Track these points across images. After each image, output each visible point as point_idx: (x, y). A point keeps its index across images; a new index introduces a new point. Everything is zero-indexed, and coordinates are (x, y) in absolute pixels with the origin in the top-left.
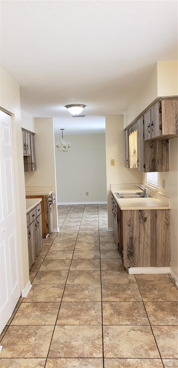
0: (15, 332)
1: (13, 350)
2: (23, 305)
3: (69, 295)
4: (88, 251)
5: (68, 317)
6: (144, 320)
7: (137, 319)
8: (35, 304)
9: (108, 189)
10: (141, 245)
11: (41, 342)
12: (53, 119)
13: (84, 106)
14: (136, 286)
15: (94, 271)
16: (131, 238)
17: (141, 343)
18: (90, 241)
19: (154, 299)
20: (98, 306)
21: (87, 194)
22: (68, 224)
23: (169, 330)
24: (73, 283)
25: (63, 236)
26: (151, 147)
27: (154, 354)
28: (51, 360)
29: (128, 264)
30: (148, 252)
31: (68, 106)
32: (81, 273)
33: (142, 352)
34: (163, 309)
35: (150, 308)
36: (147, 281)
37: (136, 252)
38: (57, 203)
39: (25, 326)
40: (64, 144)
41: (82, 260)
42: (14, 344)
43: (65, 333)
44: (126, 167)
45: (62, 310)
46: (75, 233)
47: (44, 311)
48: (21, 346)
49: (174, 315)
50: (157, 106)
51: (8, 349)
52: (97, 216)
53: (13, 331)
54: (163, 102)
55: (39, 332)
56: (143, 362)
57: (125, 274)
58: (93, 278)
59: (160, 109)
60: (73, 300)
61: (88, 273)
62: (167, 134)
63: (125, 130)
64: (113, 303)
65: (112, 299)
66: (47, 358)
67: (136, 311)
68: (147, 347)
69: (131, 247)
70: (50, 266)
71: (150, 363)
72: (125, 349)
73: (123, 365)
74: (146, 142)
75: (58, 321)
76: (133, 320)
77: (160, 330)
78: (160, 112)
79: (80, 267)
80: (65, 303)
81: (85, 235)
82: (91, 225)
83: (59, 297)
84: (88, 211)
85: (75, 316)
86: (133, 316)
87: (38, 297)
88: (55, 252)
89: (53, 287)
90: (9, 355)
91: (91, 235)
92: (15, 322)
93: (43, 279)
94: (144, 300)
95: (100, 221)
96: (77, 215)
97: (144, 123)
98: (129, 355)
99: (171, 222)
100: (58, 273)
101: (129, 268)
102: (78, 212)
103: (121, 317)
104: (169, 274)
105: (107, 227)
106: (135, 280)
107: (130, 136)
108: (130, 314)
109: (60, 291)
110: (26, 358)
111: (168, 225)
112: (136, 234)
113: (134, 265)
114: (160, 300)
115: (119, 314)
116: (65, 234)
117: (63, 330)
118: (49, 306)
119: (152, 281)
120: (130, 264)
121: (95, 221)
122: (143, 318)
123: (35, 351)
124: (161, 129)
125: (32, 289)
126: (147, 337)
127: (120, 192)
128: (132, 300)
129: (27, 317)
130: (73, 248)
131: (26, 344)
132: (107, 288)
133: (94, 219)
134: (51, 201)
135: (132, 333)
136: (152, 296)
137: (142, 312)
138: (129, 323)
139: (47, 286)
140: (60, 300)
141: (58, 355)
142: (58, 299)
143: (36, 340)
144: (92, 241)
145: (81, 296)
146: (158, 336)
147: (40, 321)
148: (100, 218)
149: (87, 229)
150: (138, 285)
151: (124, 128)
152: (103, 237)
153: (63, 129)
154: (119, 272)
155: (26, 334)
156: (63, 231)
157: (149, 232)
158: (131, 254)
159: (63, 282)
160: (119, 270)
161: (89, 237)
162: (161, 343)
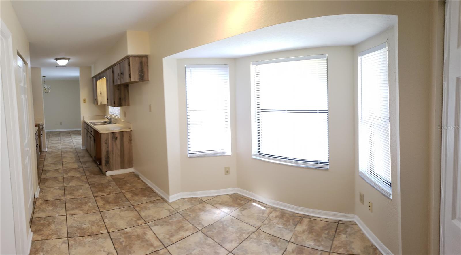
0: (38, 222)
1: (42, 235)
2: (38, 203)
3: (69, 194)
4: (73, 163)
5: (73, 209)
6: (127, 203)
7: (122, 204)
8: (46, 202)
9: (82, 119)
10: (114, 156)
11: (60, 227)
12: (42, 68)
13: (69, 59)
14: (114, 183)
15: (82, 176)
16: (107, 152)
17: (131, 218)
18: (72, 156)
19: (129, 189)
20: (92, 199)
21: (61, 124)
22: (53, 145)
23: (145, 206)
24: (69, 186)
25: (51, 153)
26: (118, 90)
27: (141, 222)
28: (71, 239)
29: (106, 169)
30: (119, 159)
31: (57, 59)
32: (72, 178)
33: (133, 223)
34: (137, 195)
35: (128, 195)
36: (121, 179)
37: (111, 161)
38: (45, 130)
39: (45, 218)
40: (46, 87)
41: (70, 170)
42: (40, 230)
43: (75, 220)
44: (94, 104)
45: (67, 205)
46: (59, 151)
47: (55, 206)
48: (46, 231)
49: (145, 196)
50: (127, 61)
51: (37, 234)
52: (71, 139)
53: (37, 221)
54: (131, 59)
55: (56, 220)
56: (135, 229)
57: (104, 176)
58: (82, 181)
59: (129, 63)
60: (73, 197)
61: (77, 177)
62: (134, 80)
63: (93, 78)
64: (102, 197)
65: (100, 194)
66: (68, 238)
67: (120, 199)
68: (135, 219)
69: (108, 157)
70: (49, 175)
71: (140, 228)
72: (122, 224)
73: (123, 233)
74: (114, 86)
75: (67, 212)
76: (120, 205)
77: (140, 207)
78: (129, 65)
79: (71, 174)
80: (68, 200)
81: (67, 152)
82: (68, 145)
83: (62, 196)
84: (63, 136)
85: (78, 208)
86: (119, 203)
87: (47, 197)
88: (49, 165)
89: (56, 189)
90: (39, 238)
91: (71, 152)
92: (36, 215)
93: (46, 184)
94: (123, 191)
95: (74, 142)
96: (56, 139)
97: (113, 73)
98: (125, 227)
99: (132, 138)
100: (56, 179)
101: (107, 172)
102: (56, 137)
103: (111, 205)
104: (133, 172)
105: (81, 146)
106: (112, 180)
107: (97, 82)
108: (116, 202)
109: (62, 192)
110: (53, 239)
111: (130, 140)
112: (110, 149)
113: (110, 169)
114: (133, 189)
115: (109, 202)
116: (52, 152)
117: (73, 218)
118: (57, 202)
119: (123, 179)
120: (107, 169)
121: (70, 142)
122: (126, 203)
123: (57, 233)
124: (130, 77)
125: (41, 191)
126: (133, 213)
127: (93, 121)
128: (114, 192)
129: (44, 211)
130: (61, 161)
131: (49, 229)
132: (94, 187)
133: (69, 141)
134: (42, 129)
135: (122, 213)
136: (127, 188)
137: (124, 199)
138: (118, 208)
139: (52, 189)
140: (63, 198)
141: (75, 235)
142: (62, 197)
143: (55, 226)
144: (73, 156)
145: (78, 194)
146: (140, 211)
147: (54, 213)
148: (74, 140)
149: (66, 148)
150: (115, 182)
151: (93, 76)
152: (80, 153)
153: (45, 76)
154: (99, 175)
155: (47, 223)
156: (50, 150)
157: (119, 146)
158: (107, 162)
159: (62, 185)
160: (99, 174)
161: (70, 154)
162: (143, 214)
